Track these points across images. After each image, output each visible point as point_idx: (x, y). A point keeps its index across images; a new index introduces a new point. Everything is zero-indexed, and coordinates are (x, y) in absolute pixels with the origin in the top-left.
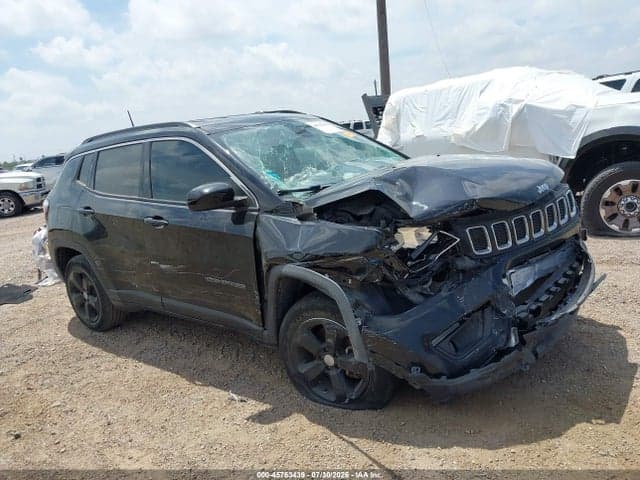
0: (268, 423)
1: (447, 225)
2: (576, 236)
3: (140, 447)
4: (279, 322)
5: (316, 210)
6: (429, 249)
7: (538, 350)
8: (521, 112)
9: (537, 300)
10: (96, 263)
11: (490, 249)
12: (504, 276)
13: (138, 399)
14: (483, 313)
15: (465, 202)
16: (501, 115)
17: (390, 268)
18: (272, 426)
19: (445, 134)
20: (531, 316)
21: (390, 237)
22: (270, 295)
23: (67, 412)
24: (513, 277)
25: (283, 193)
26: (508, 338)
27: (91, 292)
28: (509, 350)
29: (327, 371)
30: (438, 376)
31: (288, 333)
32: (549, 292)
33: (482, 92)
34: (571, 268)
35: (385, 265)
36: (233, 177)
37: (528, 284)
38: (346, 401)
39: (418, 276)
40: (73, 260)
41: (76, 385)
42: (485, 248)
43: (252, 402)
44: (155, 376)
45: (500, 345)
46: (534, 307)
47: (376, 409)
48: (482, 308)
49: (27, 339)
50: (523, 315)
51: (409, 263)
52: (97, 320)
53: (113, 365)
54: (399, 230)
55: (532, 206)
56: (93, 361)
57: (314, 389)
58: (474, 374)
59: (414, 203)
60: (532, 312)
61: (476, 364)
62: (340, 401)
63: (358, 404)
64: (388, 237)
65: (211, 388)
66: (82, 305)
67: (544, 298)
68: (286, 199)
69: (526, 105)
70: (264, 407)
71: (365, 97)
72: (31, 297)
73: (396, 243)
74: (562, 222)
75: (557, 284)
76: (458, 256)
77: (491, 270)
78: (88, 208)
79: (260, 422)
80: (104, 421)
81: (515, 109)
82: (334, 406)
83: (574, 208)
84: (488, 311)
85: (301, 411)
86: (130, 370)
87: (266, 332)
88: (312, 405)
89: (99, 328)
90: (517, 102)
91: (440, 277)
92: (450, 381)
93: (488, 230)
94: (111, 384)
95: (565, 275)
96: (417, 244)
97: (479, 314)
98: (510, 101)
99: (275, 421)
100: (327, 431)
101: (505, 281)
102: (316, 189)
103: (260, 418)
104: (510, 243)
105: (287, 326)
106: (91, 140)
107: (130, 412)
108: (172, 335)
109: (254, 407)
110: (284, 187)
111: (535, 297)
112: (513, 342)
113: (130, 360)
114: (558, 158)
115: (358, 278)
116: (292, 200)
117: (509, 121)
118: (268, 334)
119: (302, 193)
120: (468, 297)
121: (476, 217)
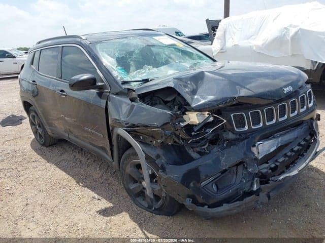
0: (108, 216)
1: (219, 112)
2: (312, 119)
3: (36, 222)
4: (120, 158)
5: (139, 96)
6: (206, 125)
7: (271, 194)
8: (296, 33)
9: (276, 161)
10: (39, 111)
11: (246, 128)
12: (254, 146)
13: (47, 191)
14: (237, 168)
15: (228, 98)
16: (284, 34)
17: (178, 137)
18: (108, 218)
19: (251, 45)
20: (270, 171)
21: (179, 118)
22: (115, 143)
23: (10, 194)
24: (260, 147)
25: (125, 83)
26: (252, 185)
27: (40, 126)
28: (251, 193)
29: (143, 190)
30: (203, 205)
31: (124, 166)
32: (285, 155)
33: (274, 20)
34: (305, 140)
35: (175, 134)
36: (98, 71)
37: (271, 150)
38: (153, 209)
39: (198, 142)
40: (31, 108)
41: (21, 178)
42: (244, 127)
43: (104, 201)
44: (61, 177)
45: (246, 189)
46: (273, 166)
47: (169, 216)
48: (237, 165)
49: (10, 147)
50: (264, 171)
51: (193, 133)
52: (42, 141)
53: (44, 167)
54: (187, 113)
55: (281, 100)
56: (35, 164)
57: (138, 199)
58: (225, 207)
59: (196, 97)
60: (271, 169)
61: (228, 200)
62: (149, 208)
63: (160, 211)
64: (177, 118)
65: (86, 189)
66: (37, 132)
67: (281, 160)
68: (126, 86)
69: (300, 29)
70: (110, 205)
71: (207, 21)
72: (21, 123)
73: (184, 121)
74: (302, 111)
75: (292, 150)
76: (225, 131)
77: (246, 141)
78: (34, 81)
79: (103, 215)
80: (26, 202)
81: (292, 32)
82: (147, 211)
83: (312, 101)
84: (240, 167)
85: (128, 211)
86: (50, 172)
87: (114, 163)
88: (135, 207)
89: (44, 145)
90: (295, 27)
91: (214, 142)
92: (210, 209)
93: (247, 115)
94: (38, 179)
95: (299, 145)
96: (198, 123)
97: (235, 168)
98: (291, 26)
99: (112, 215)
100: (138, 227)
101: (254, 150)
102: (146, 81)
103: (105, 212)
104: (261, 124)
105: (123, 162)
106: (39, 43)
107: (40, 198)
108: (79, 152)
109: (104, 204)
110: (127, 79)
111: (275, 158)
112: (255, 188)
113: (53, 165)
114: (316, 62)
115: (159, 141)
116: (129, 87)
117: (289, 38)
118: (115, 163)
119: (137, 83)
120: (228, 158)
121: (239, 107)
